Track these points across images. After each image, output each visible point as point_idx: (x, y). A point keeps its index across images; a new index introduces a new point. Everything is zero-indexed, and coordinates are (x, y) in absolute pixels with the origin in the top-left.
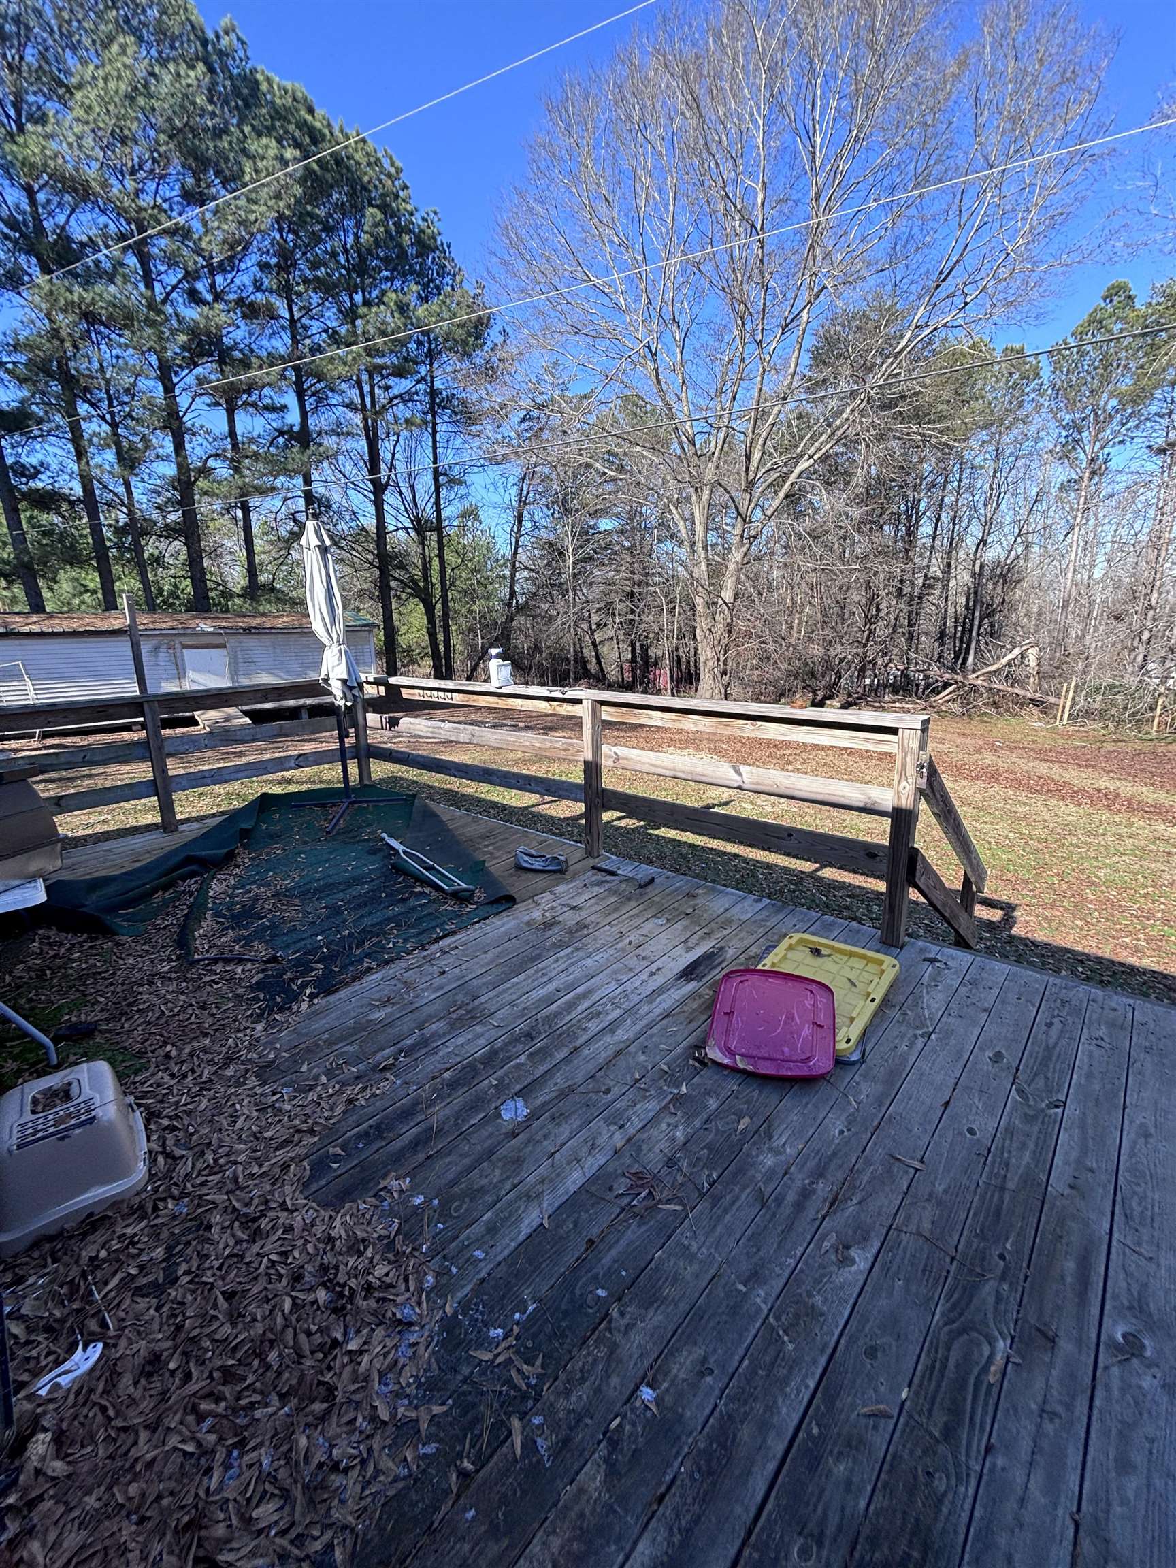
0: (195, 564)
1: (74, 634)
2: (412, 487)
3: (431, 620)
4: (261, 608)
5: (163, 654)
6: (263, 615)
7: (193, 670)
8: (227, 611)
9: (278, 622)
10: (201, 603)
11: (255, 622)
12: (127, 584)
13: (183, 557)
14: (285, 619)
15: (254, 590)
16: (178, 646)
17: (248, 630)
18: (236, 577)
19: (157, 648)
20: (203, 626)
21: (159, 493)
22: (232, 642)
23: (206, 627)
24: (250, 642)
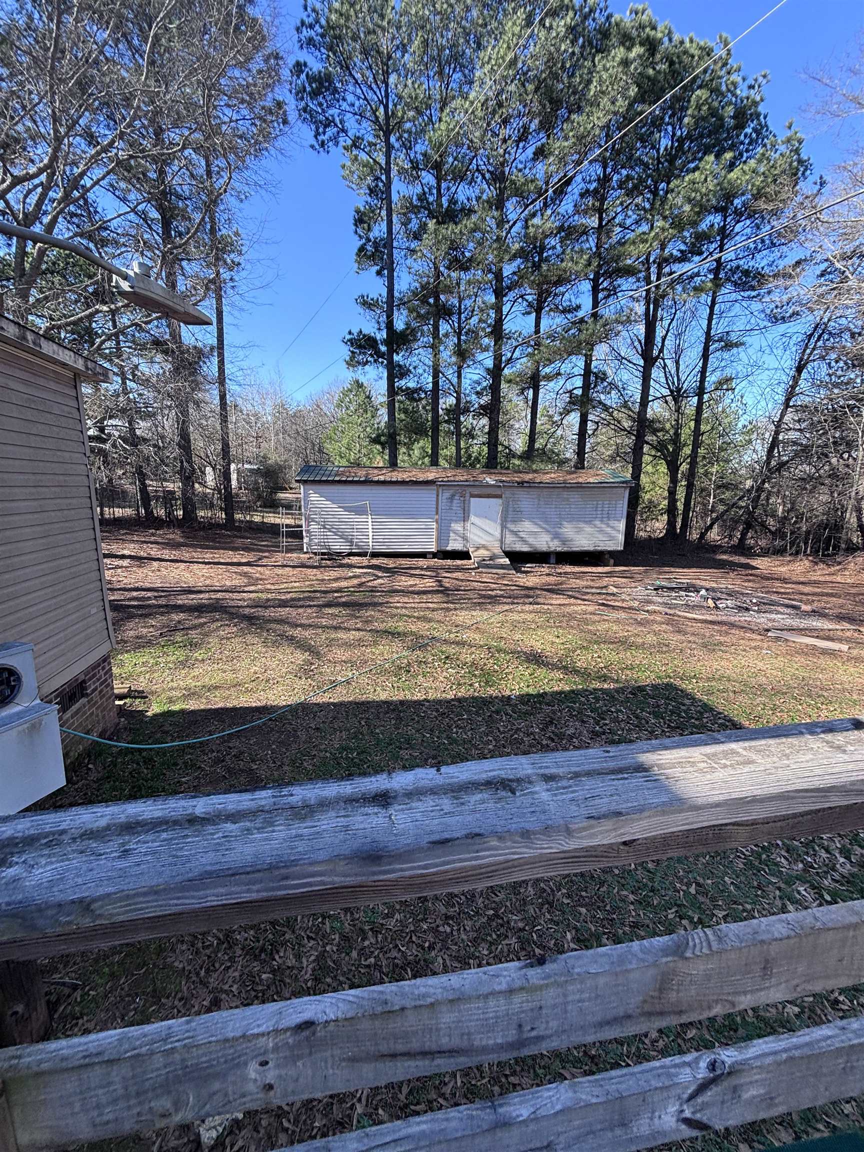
0: (493, 433)
1: (403, 483)
2: (677, 363)
3: (674, 481)
4: (534, 467)
5: (456, 502)
6: (536, 471)
7: (476, 515)
8: (508, 468)
9: (546, 478)
10: (492, 463)
11: (528, 477)
12: (448, 451)
13: (487, 429)
14: (553, 475)
15: (530, 454)
16: (468, 495)
17: (521, 484)
18: (519, 444)
19: (453, 496)
20: (488, 479)
21: (479, 384)
22: (507, 493)
23: (490, 480)
24: (521, 494)
